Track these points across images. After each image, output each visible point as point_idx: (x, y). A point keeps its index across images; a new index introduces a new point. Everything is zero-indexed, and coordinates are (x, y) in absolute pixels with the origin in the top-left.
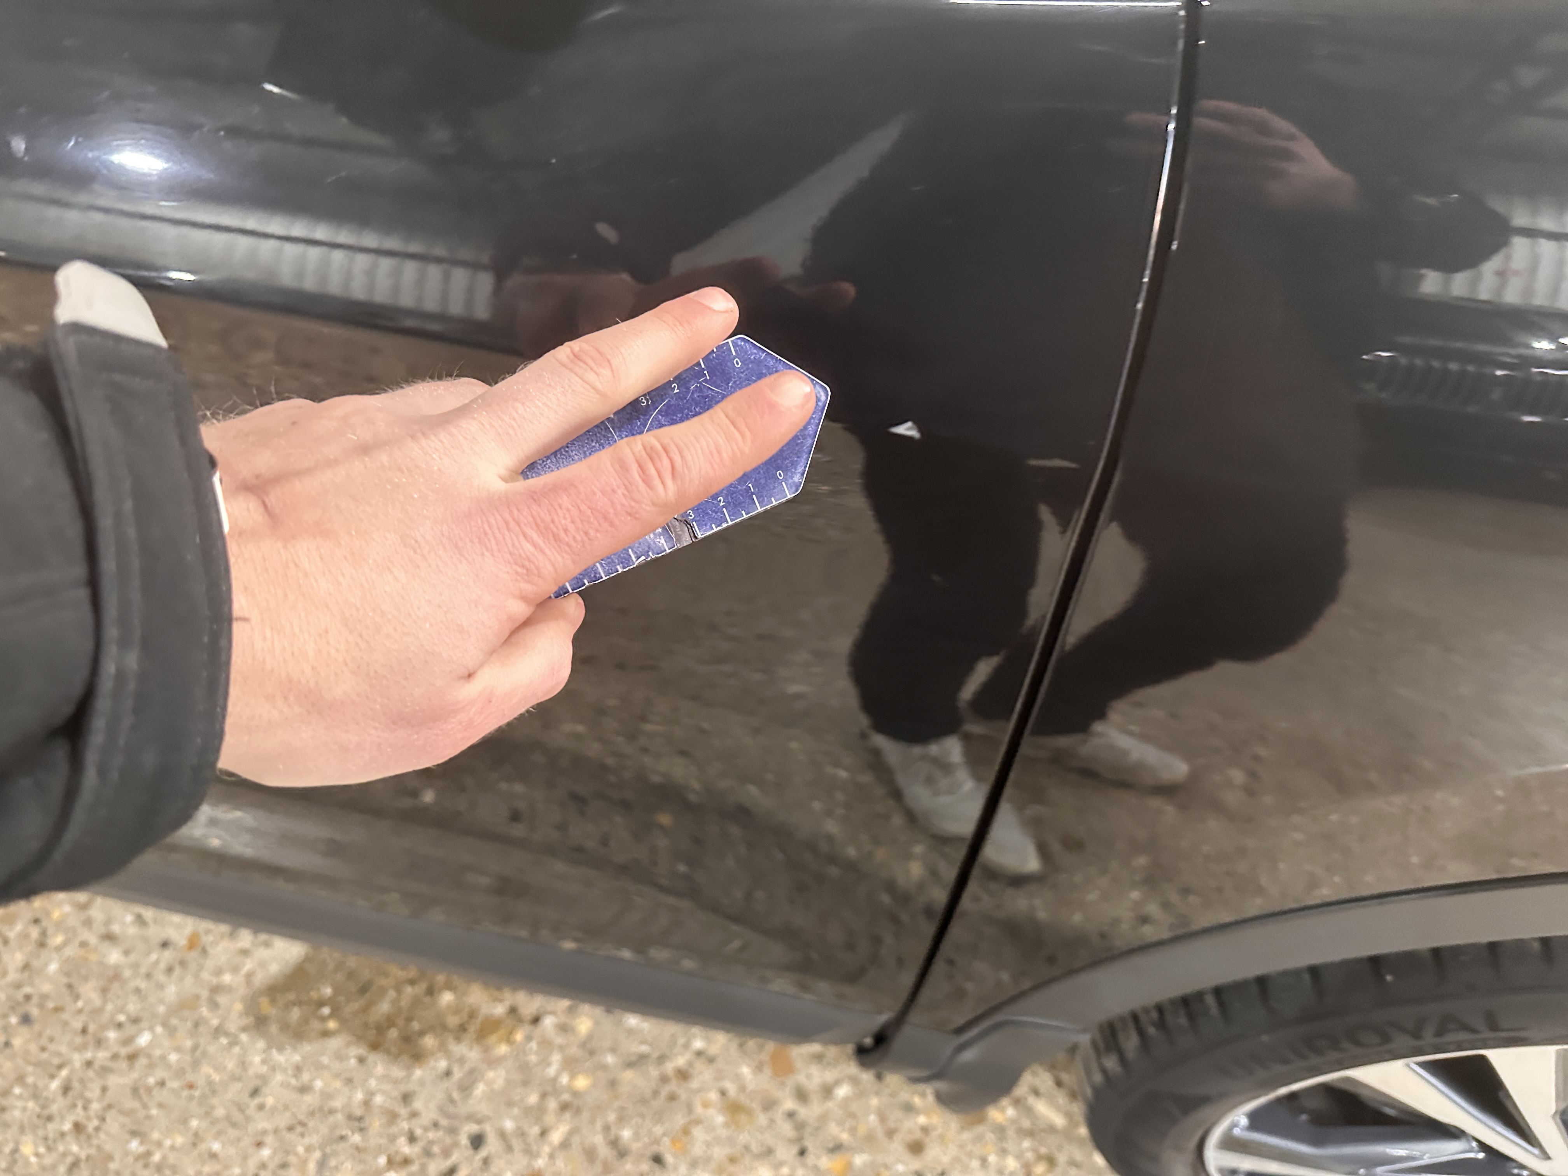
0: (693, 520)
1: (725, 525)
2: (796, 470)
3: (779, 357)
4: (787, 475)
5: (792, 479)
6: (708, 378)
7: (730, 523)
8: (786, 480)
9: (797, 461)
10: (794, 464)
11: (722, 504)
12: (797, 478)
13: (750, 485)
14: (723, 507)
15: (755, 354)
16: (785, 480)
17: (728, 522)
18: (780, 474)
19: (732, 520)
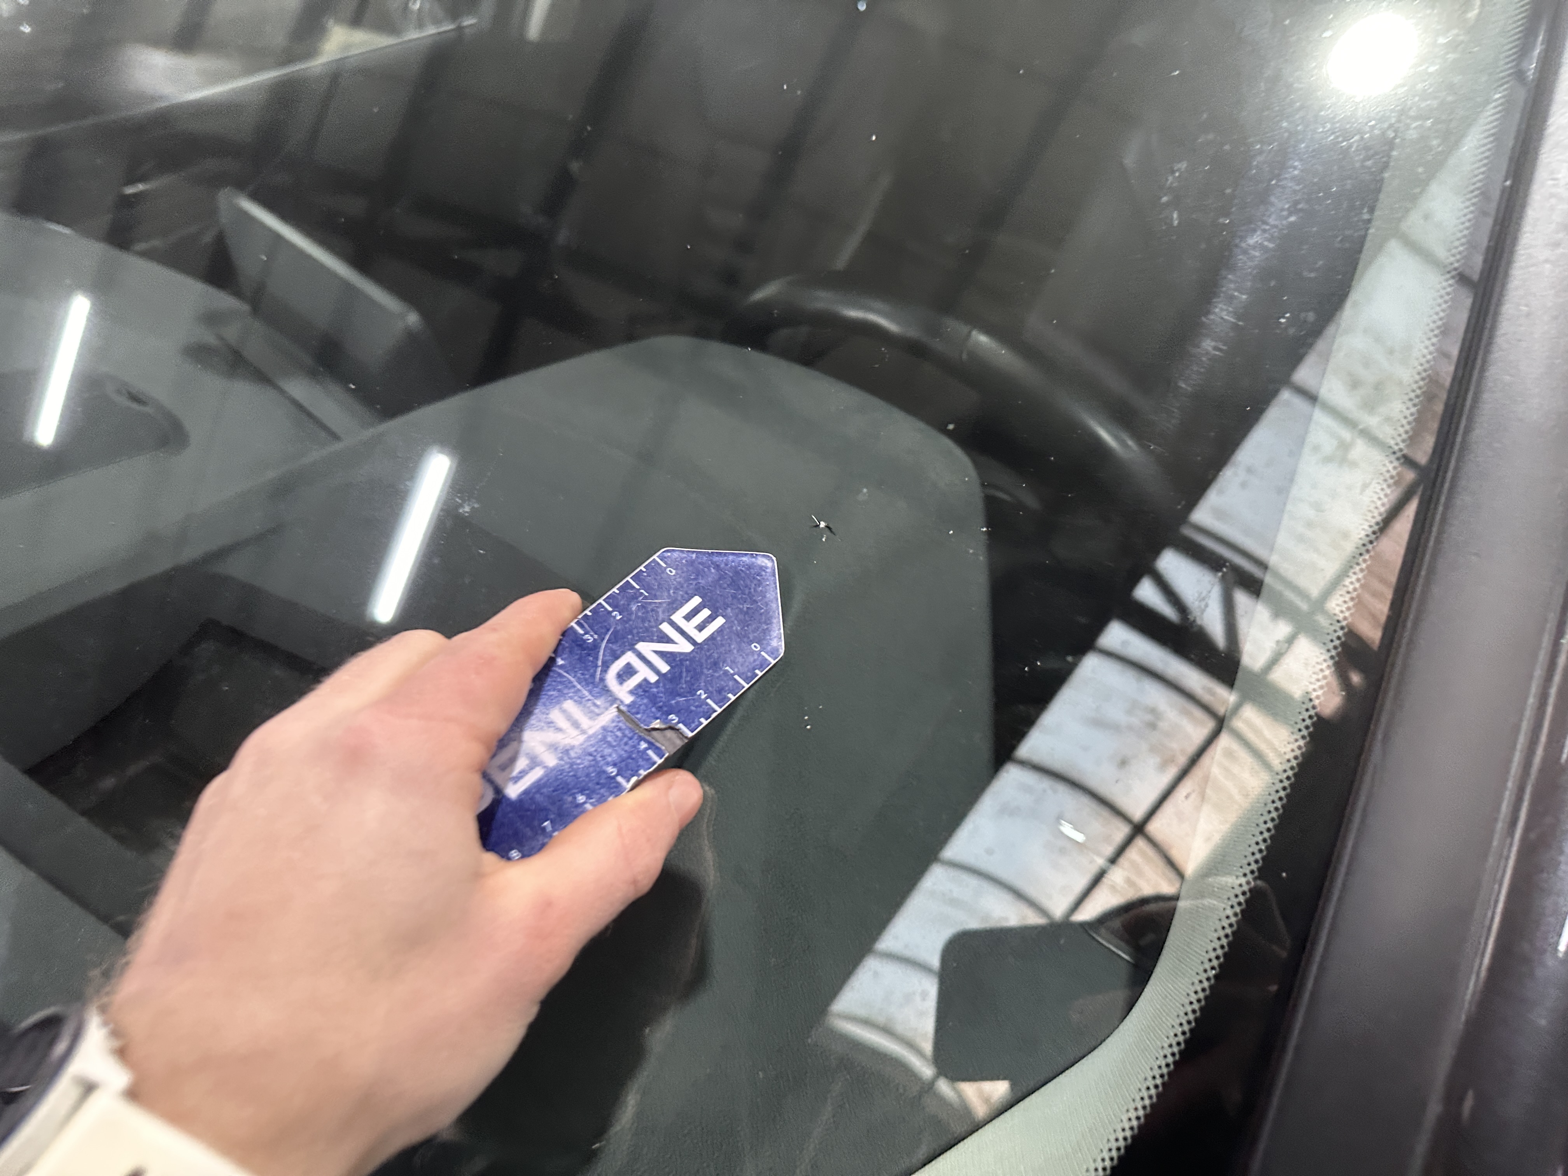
0: (679, 722)
1: (714, 715)
2: (770, 636)
3: (710, 551)
4: (762, 644)
5: (770, 645)
6: (647, 594)
7: (719, 710)
8: (765, 649)
9: (767, 629)
10: (766, 632)
11: (703, 696)
12: (774, 643)
13: (727, 668)
14: (707, 698)
15: (685, 557)
16: (763, 649)
17: (715, 711)
18: (755, 646)
19: (721, 707)
